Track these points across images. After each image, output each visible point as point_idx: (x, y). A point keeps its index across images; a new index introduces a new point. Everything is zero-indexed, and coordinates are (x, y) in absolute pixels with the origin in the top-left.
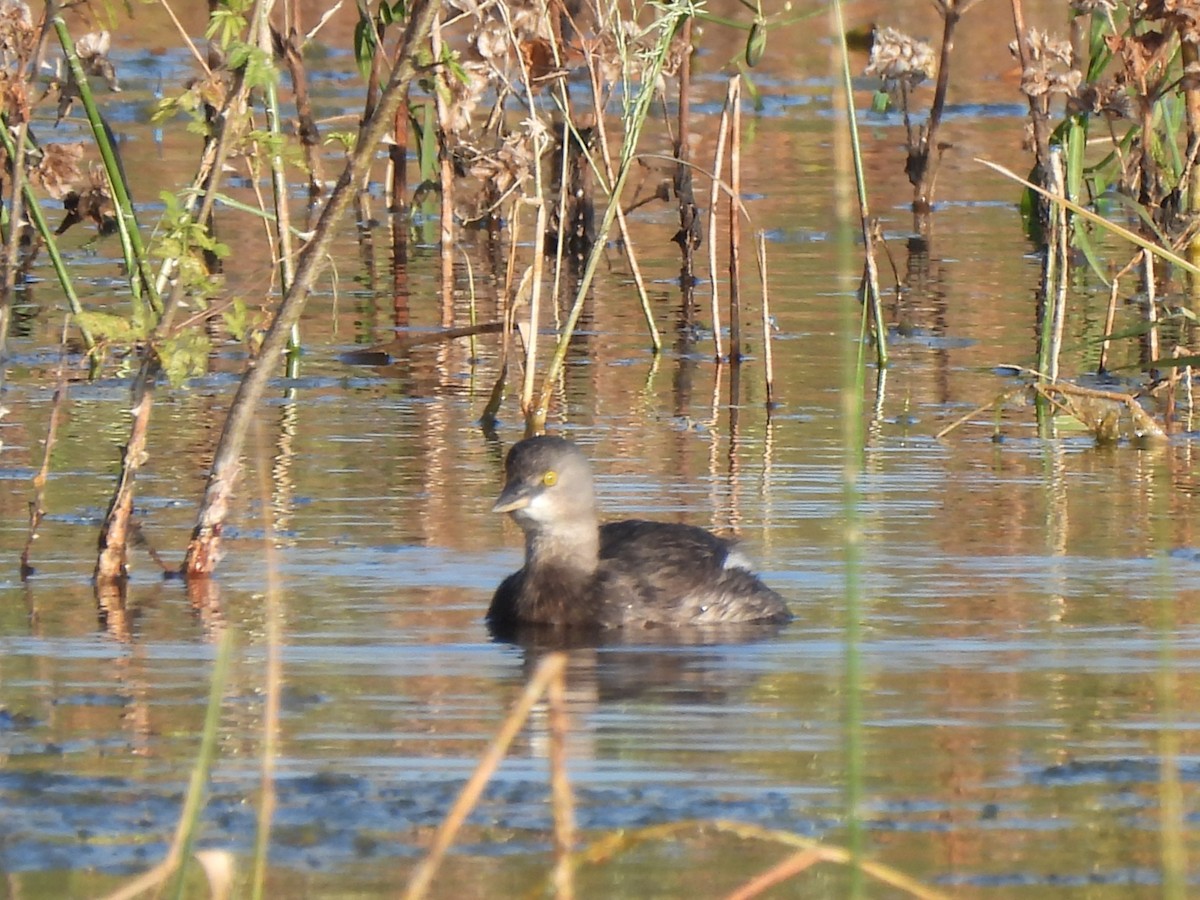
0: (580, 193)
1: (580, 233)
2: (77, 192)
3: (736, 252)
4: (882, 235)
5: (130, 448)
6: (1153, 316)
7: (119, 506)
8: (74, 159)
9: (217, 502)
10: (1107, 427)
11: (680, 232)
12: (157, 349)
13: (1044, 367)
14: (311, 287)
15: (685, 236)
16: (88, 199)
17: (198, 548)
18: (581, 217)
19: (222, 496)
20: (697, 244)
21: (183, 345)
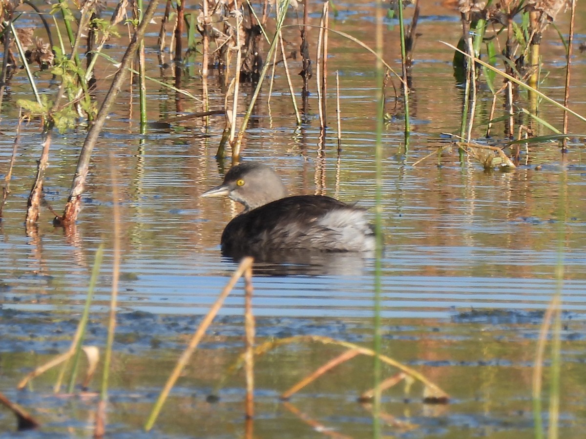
0: (256, 54)
1: (256, 72)
2: (31, 50)
3: (325, 80)
4: (390, 75)
5: (41, 161)
6: (511, 112)
7: (37, 187)
8: (30, 35)
9: (79, 185)
10: (489, 162)
11: (302, 71)
12: (53, 116)
13: (463, 134)
14: (119, 88)
15: (305, 73)
16: (35, 53)
17: (70, 206)
18: (256, 64)
19: (81, 182)
20: (310, 77)
21: (64, 114)
